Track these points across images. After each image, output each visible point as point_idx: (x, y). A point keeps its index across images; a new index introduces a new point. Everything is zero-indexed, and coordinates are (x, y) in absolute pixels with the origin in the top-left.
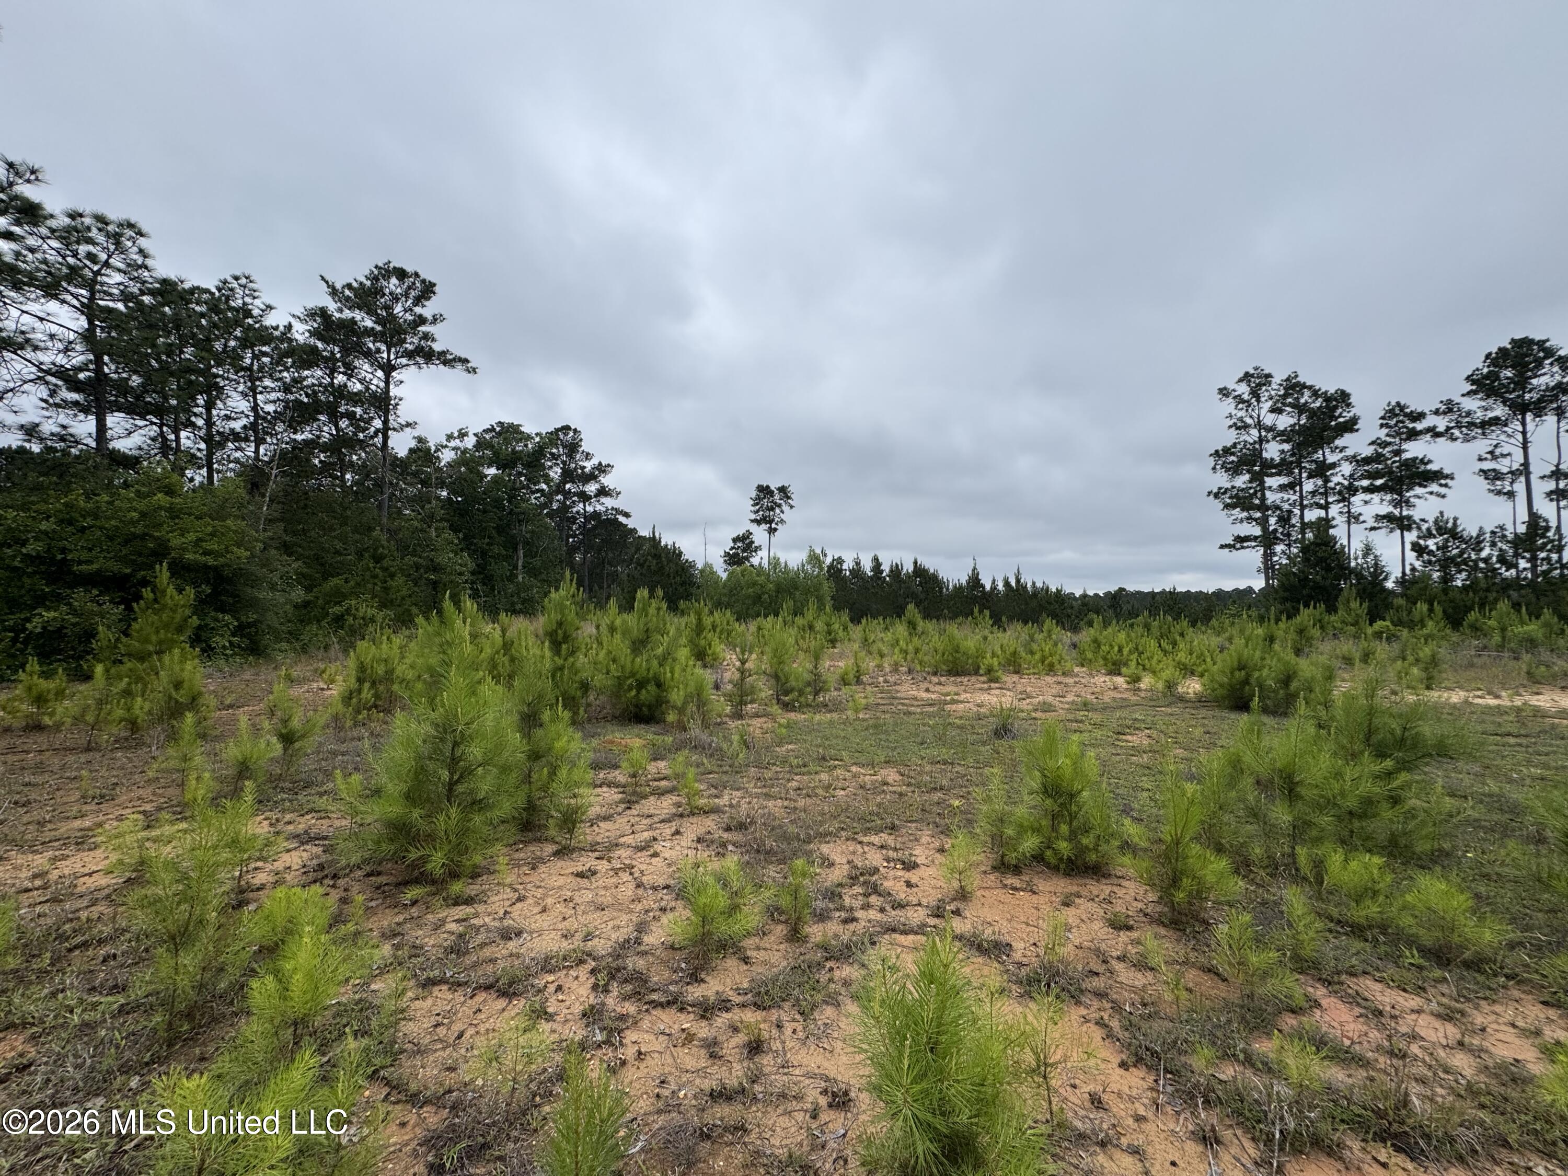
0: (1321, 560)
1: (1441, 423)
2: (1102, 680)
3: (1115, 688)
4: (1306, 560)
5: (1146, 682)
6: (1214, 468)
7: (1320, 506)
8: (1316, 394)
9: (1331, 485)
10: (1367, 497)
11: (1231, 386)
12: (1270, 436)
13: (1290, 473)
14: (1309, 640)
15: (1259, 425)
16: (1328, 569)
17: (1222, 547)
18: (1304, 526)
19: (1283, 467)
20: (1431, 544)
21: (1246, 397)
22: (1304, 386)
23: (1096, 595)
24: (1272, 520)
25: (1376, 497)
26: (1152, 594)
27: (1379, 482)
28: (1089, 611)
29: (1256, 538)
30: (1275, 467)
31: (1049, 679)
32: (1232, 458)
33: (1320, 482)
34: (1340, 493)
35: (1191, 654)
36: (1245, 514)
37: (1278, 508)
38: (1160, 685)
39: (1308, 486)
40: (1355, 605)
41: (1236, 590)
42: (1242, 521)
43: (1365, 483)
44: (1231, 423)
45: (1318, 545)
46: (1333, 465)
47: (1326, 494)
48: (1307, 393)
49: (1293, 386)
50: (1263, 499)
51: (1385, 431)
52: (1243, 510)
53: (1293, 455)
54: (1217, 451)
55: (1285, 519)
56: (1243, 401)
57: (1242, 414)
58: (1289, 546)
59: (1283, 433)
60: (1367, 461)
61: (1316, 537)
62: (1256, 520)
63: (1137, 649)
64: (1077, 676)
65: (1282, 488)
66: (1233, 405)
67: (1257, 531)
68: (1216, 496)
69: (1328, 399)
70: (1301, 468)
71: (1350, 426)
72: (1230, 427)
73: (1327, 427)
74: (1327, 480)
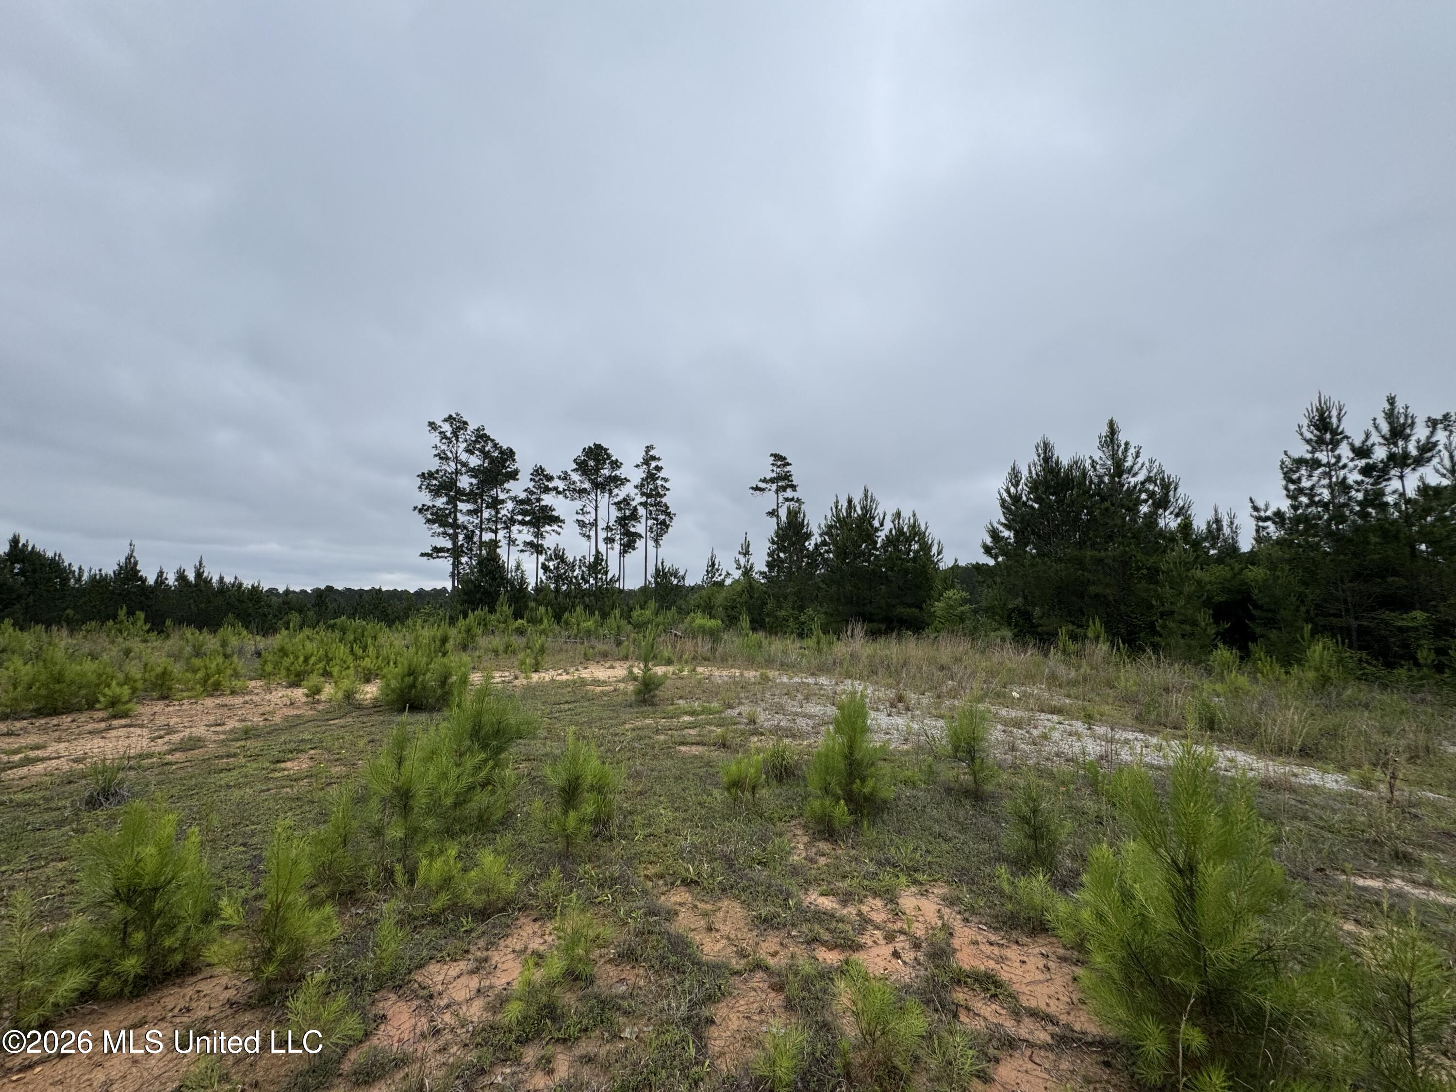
0: (490, 572)
1: (561, 485)
2: (279, 695)
3: (292, 704)
4: (480, 571)
5: (328, 690)
6: (420, 488)
7: (492, 531)
8: (495, 446)
9: (500, 516)
10: (521, 528)
11: (439, 422)
12: (464, 470)
13: (475, 502)
14: (473, 637)
15: (456, 459)
16: (494, 579)
17: (422, 555)
18: (482, 544)
19: (471, 496)
20: (551, 565)
21: (448, 434)
22: (488, 438)
23: (303, 592)
24: (461, 537)
25: (525, 529)
26: (361, 592)
27: (528, 518)
28: (291, 609)
29: (448, 550)
30: (466, 495)
31: (209, 702)
32: (434, 482)
33: (493, 513)
34: (505, 523)
35: (377, 658)
36: (442, 529)
37: (465, 528)
38: (340, 695)
39: (486, 514)
40: (505, 608)
41: (434, 589)
42: (439, 535)
43: (520, 518)
44: (436, 452)
45: (489, 560)
46: (503, 502)
47: (496, 522)
48: (490, 444)
49: (481, 436)
50: (455, 519)
51: (532, 484)
52: (440, 526)
53: (478, 488)
54: (423, 474)
55: (469, 538)
56: (447, 438)
57: (444, 447)
58: (471, 558)
59: (472, 470)
60: (522, 502)
61: (488, 553)
62: (449, 535)
63: (327, 656)
64: (251, 693)
65: (470, 512)
66: (439, 438)
67: (449, 545)
68: (420, 511)
69: (502, 452)
70: (483, 500)
71: (513, 475)
72: (436, 456)
73: (500, 473)
74: (497, 512)
